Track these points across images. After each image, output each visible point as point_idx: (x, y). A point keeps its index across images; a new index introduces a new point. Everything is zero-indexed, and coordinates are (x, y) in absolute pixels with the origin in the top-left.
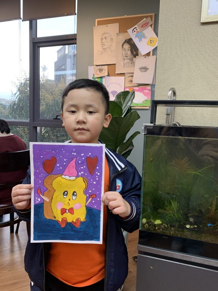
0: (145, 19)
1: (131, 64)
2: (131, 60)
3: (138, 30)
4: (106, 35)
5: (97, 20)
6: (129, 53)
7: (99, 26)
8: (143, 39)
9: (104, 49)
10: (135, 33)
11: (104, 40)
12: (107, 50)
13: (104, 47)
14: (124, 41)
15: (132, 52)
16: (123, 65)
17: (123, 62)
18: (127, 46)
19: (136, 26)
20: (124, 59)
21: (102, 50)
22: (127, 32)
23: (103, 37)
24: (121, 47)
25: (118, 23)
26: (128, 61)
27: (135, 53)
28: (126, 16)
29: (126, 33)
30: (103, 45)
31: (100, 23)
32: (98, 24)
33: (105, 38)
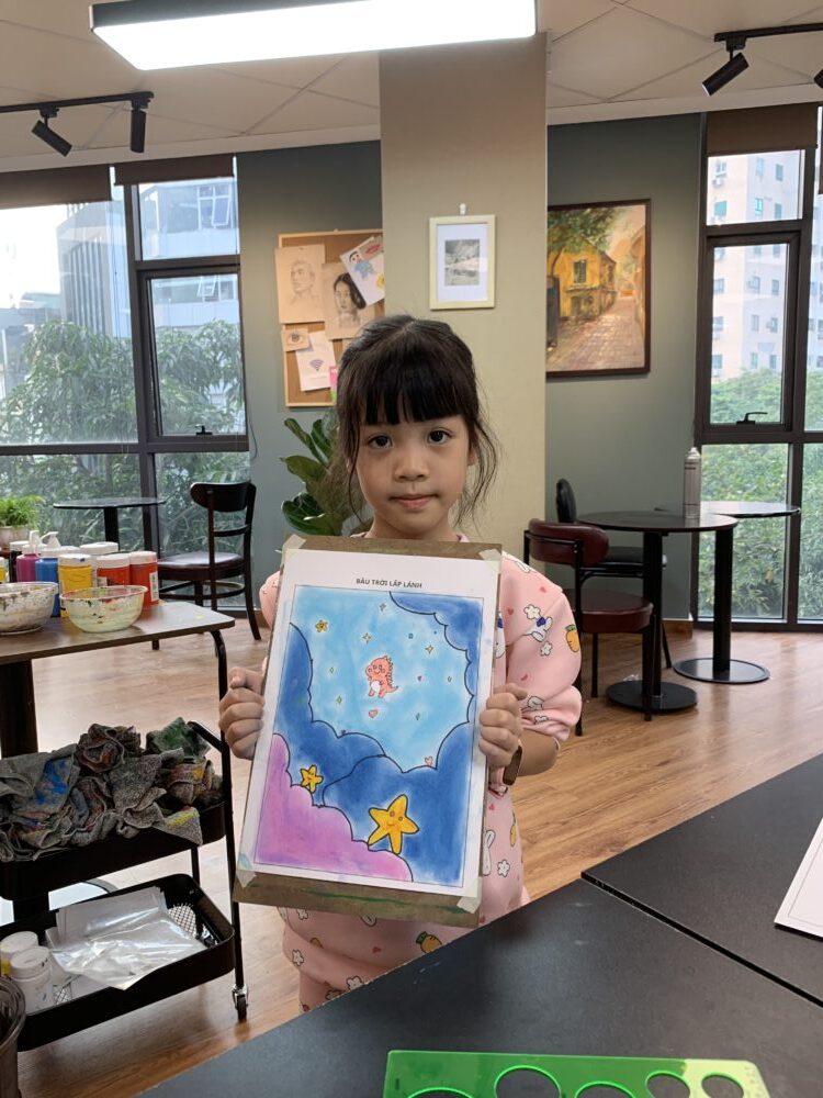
0: (372, 238)
1: (354, 320)
2: (354, 312)
3: (361, 257)
4: (301, 267)
5: (281, 237)
6: (348, 299)
7: (286, 248)
8: (369, 275)
9: (297, 292)
10: (355, 262)
11: (297, 276)
12: (304, 295)
13: (298, 289)
14: (335, 279)
15: (353, 299)
16: (338, 323)
17: (337, 319)
18: (343, 287)
19: (356, 249)
20: (340, 313)
21: (294, 294)
22: (340, 260)
23: (296, 269)
24: (332, 289)
25: (323, 245)
26: (348, 315)
27: (359, 300)
28: (336, 232)
29: (339, 264)
30: (295, 284)
31: (287, 243)
32: (284, 245)
33: (300, 271)
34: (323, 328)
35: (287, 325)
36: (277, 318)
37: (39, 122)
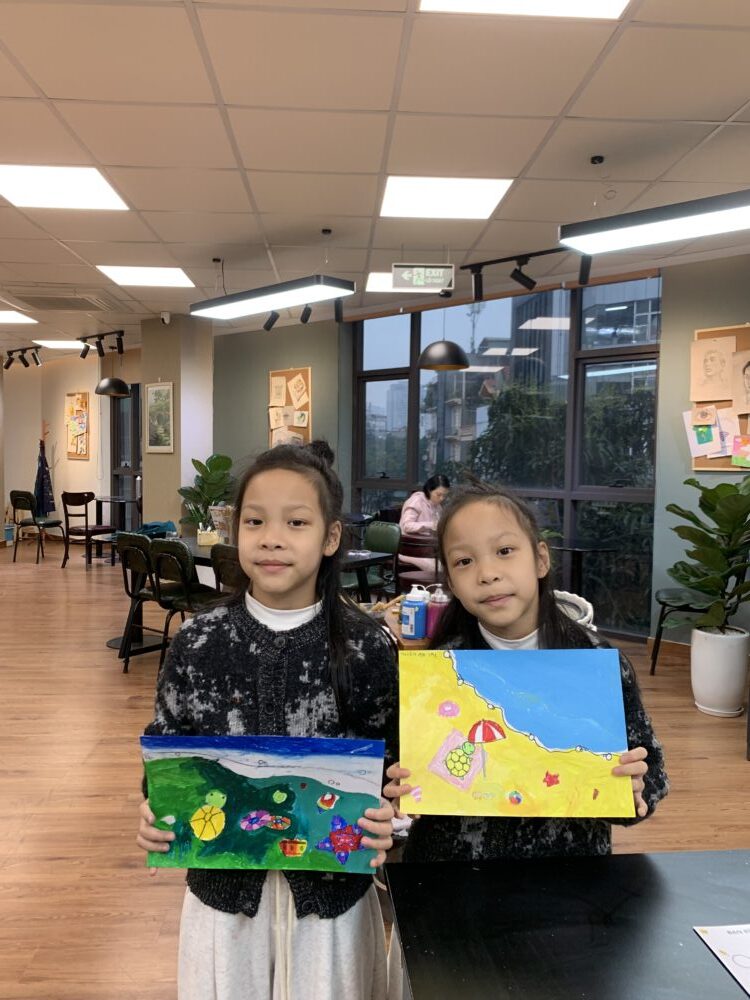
4: (713, 355)
5: (697, 331)
7: (702, 341)
9: (708, 376)
11: (709, 363)
12: (714, 378)
13: (709, 374)
14: (745, 364)
16: (745, 401)
17: (745, 398)
20: (748, 392)
21: (705, 378)
23: (708, 357)
24: (741, 372)
25: (735, 337)
28: (747, 325)
30: (707, 370)
31: (702, 336)
32: (699, 338)
33: (712, 359)
34: (730, 406)
35: (698, 403)
36: (689, 398)
37: (516, 270)
